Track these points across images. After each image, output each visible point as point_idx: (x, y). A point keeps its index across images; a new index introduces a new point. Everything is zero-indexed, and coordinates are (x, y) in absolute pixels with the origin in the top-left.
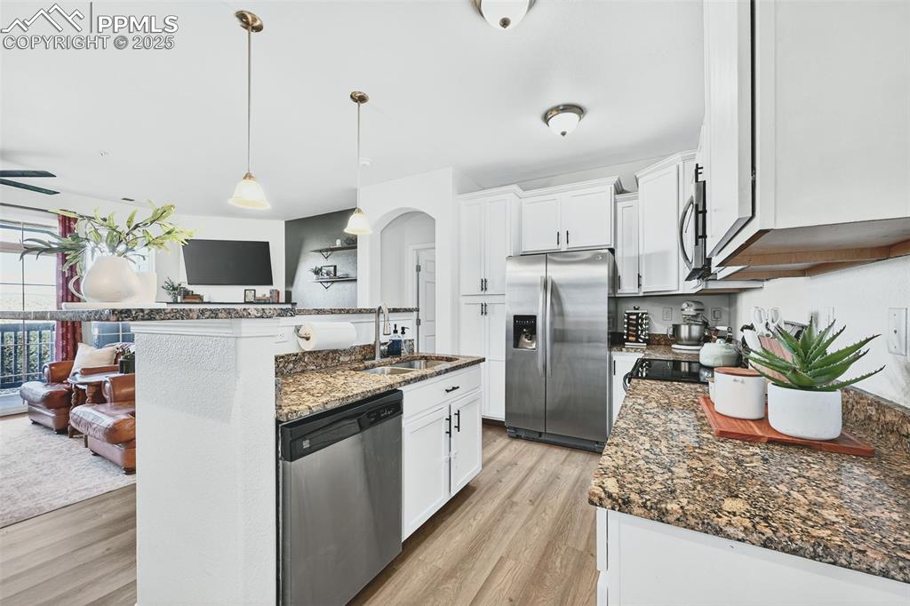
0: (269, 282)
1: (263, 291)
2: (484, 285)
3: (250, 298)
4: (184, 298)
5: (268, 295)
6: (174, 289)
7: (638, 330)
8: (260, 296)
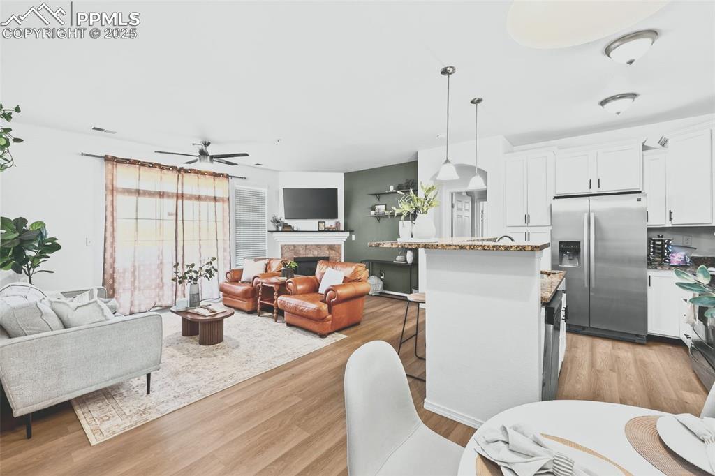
0: (335, 216)
1: (330, 223)
2: (527, 219)
3: (322, 228)
4: (283, 228)
5: (334, 226)
6: (278, 222)
7: (663, 253)
8: (329, 226)
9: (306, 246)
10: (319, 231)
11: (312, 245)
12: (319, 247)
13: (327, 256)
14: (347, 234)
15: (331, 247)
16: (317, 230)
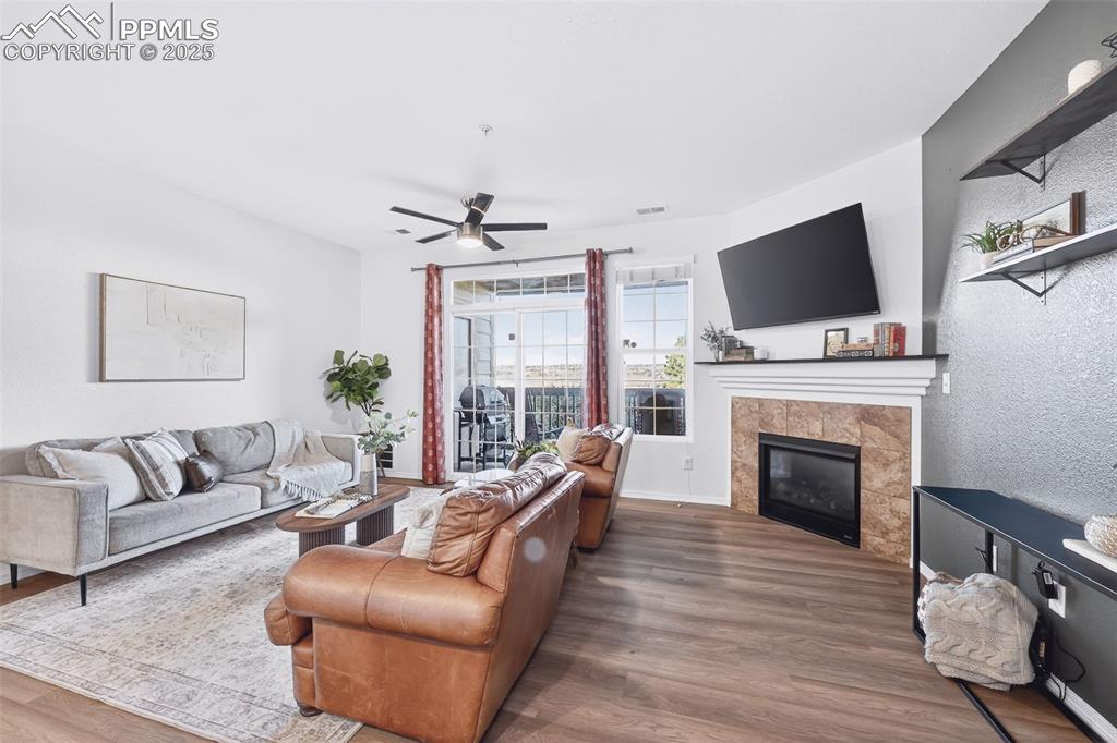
0: (872, 306)
1: (861, 329)
3: (837, 348)
6: (715, 339)
8: (856, 342)
9: (789, 403)
10: (827, 359)
11: (807, 403)
12: (830, 409)
13: (854, 442)
14: (929, 367)
15: (868, 415)
16: (821, 357)
